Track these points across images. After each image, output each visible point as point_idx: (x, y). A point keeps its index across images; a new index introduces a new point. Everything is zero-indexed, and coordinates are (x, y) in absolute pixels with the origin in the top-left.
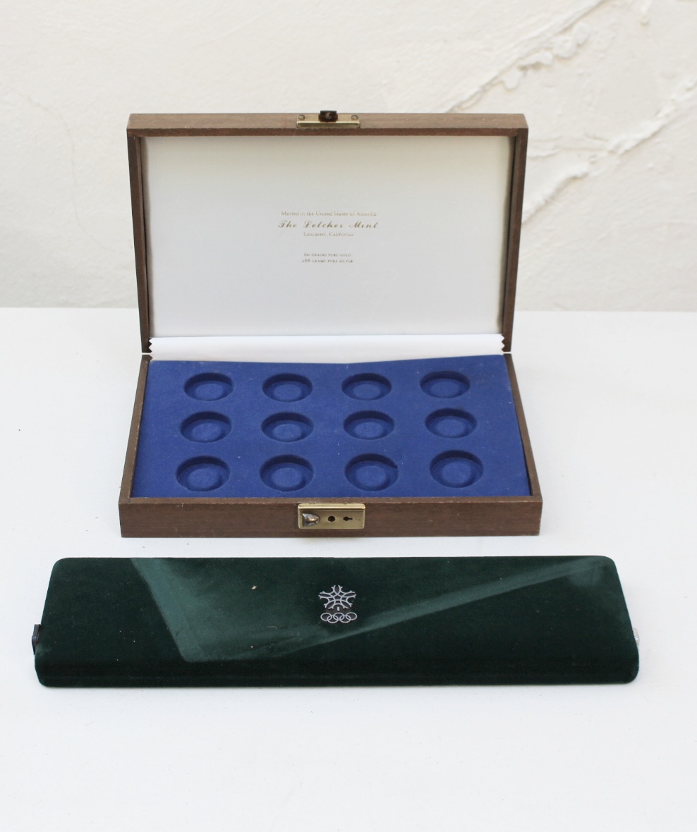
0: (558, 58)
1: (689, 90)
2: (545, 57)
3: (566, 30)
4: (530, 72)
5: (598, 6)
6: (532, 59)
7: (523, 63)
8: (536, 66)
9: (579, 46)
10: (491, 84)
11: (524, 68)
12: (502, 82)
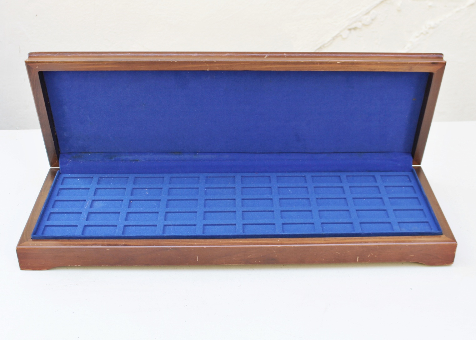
0: (364, 25)
1: (417, 37)
2: (359, 25)
3: (367, 13)
4: (353, 31)
5: (381, 2)
6: (353, 26)
7: (350, 27)
8: (355, 29)
9: (373, 20)
10: (336, 36)
11: (350, 30)
12: (341, 36)
